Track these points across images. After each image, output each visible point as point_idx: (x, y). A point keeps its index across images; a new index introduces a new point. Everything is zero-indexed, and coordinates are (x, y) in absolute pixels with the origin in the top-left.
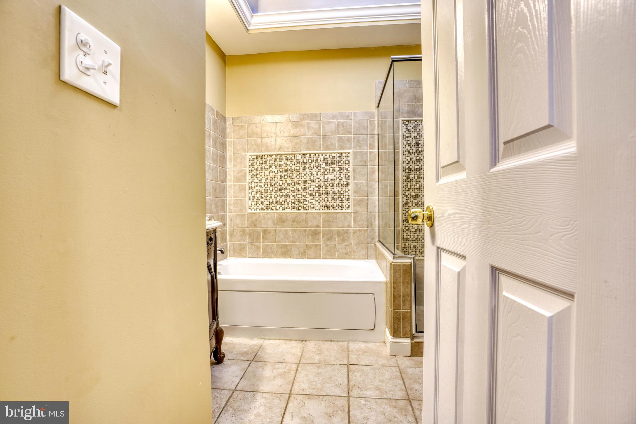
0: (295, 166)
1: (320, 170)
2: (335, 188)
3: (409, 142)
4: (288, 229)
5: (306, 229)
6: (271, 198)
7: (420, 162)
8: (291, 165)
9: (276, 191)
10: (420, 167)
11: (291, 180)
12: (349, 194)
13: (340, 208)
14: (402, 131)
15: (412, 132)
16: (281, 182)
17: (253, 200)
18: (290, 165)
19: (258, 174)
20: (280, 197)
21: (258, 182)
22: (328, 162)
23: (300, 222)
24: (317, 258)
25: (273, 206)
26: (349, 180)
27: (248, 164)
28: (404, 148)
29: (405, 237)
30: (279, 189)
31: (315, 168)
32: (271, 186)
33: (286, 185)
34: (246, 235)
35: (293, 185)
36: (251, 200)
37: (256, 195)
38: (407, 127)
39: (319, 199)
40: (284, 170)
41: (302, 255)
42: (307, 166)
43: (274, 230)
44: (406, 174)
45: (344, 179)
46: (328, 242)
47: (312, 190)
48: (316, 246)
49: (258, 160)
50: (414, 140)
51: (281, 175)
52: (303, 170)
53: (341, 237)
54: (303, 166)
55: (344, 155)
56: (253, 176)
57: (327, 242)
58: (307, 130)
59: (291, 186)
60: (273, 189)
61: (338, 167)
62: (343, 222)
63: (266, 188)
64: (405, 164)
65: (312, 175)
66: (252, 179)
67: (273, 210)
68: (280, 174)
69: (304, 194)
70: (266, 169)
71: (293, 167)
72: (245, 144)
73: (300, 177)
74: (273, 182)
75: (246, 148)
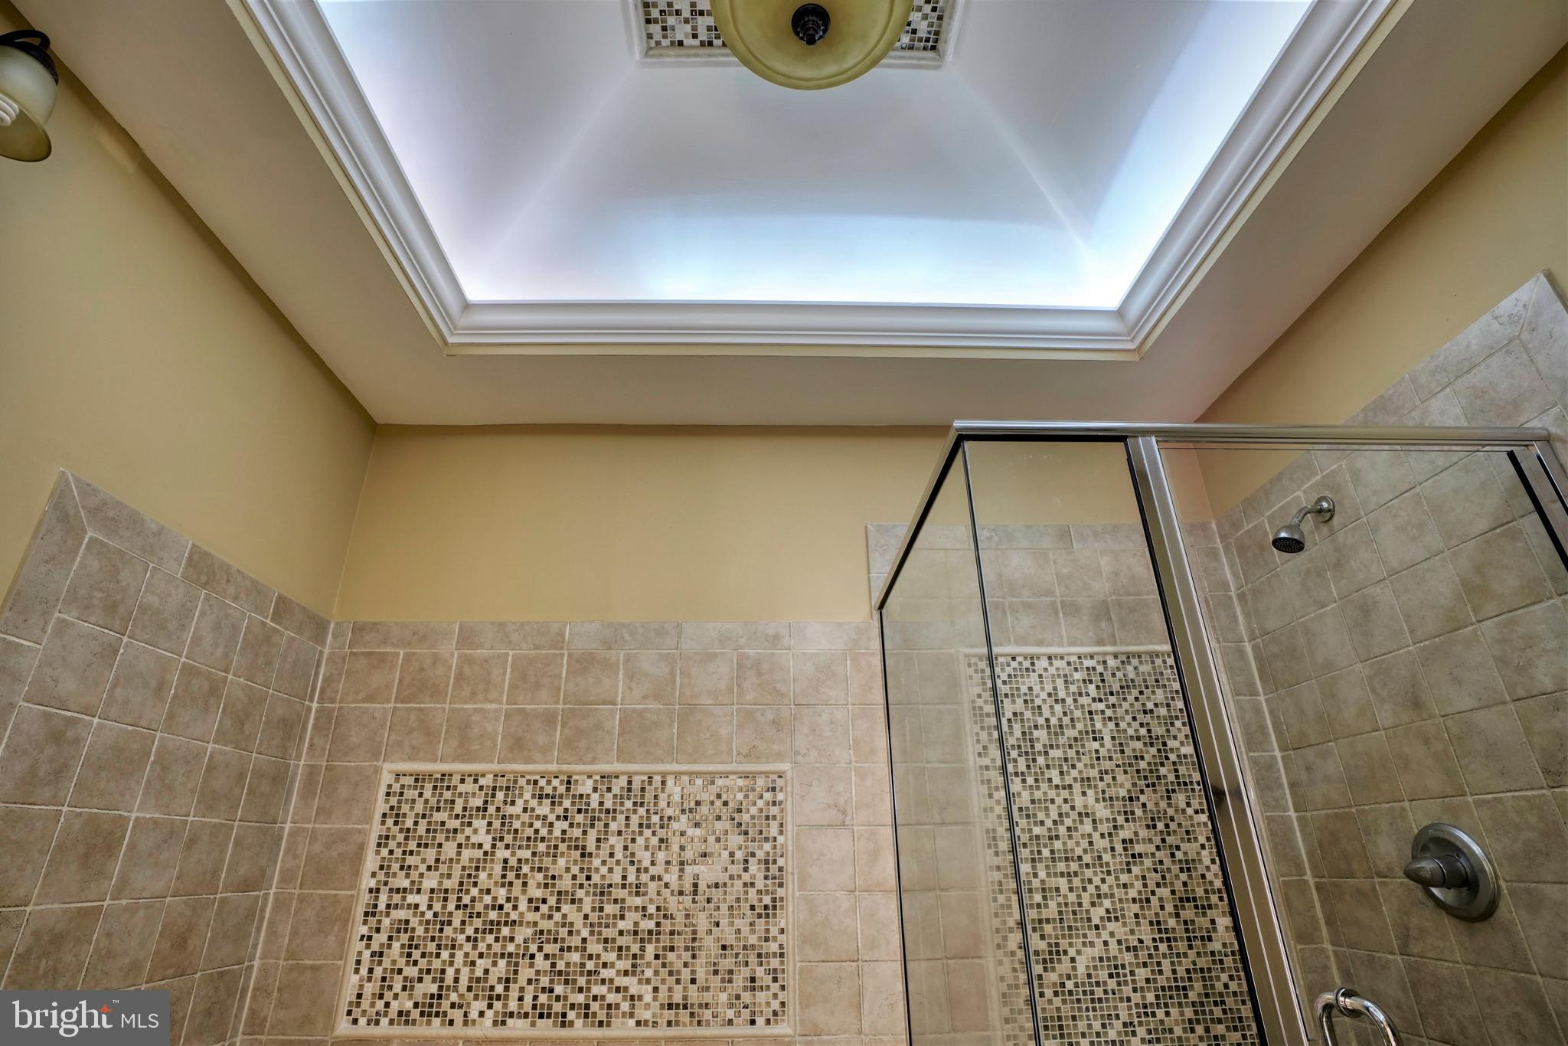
0: (565, 825)
1: (664, 844)
2: (724, 922)
6: (451, 964)
8: (552, 818)
9: (476, 931)
11: (546, 886)
12: (781, 946)
13: (746, 1014)
14: (969, 689)
16: (502, 892)
17: (371, 970)
18: (545, 817)
19: (411, 853)
20: (490, 960)
21: (405, 890)
22: (698, 809)
25: (453, 1006)
26: (781, 885)
27: (380, 807)
28: (980, 755)
30: (492, 922)
31: (648, 833)
32: (458, 907)
33: (523, 906)
36: (364, 971)
37: (389, 946)
38: (983, 678)
39: (656, 973)
40: (522, 839)
42: (614, 826)
44: (1000, 861)
45: (760, 884)
47: (628, 931)
49: (421, 795)
51: (506, 861)
52: (598, 840)
54: (599, 825)
56: (390, 860)
58: (624, 682)
59: (544, 908)
60: (463, 923)
61: (738, 831)
63: (435, 915)
65: (632, 863)
66: (381, 876)
67: (451, 1023)
68: (501, 853)
69: (594, 948)
70: (448, 831)
71: (560, 826)
72: (383, 726)
73: (582, 870)
74: (468, 892)
75: (381, 742)
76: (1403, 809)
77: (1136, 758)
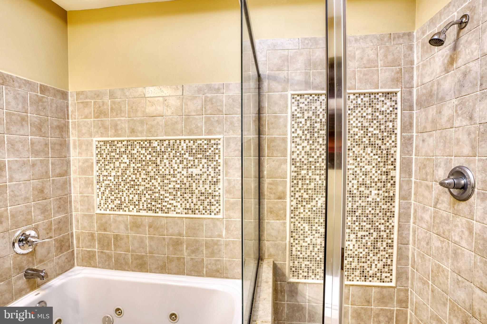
0: (150, 156)
1: (181, 162)
2: (201, 186)
3: (301, 125)
4: (143, 237)
5: (166, 237)
6: (123, 196)
7: (315, 152)
8: (146, 154)
9: (128, 187)
10: (315, 159)
11: (146, 174)
12: (219, 193)
13: (208, 212)
14: (291, 109)
15: (306, 110)
16: (134, 177)
17: (102, 197)
18: (144, 154)
19: (107, 165)
20: (133, 195)
21: (107, 176)
22: (192, 151)
23: (158, 228)
24: (180, 274)
25: (125, 207)
26: (219, 175)
27: (95, 152)
28: (293, 132)
29: (294, 253)
30: (132, 185)
31: (176, 158)
32: (122, 180)
33: (140, 180)
34: (95, 240)
35: (148, 181)
36: (100, 197)
37: (105, 191)
38: (298, 103)
39: (181, 200)
40: (138, 161)
41: (162, 269)
42: (165, 157)
43: (128, 237)
44: (296, 169)
45: (212, 174)
46: (194, 255)
47: (172, 188)
48: (178, 259)
49: (106, 148)
50: (308, 122)
51: (134, 167)
52: (161, 161)
53: (210, 250)
54: (161, 156)
55: (212, 142)
56: (101, 167)
57: (192, 255)
58: (165, 108)
59: (147, 181)
60: (124, 185)
61: (205, 158)
62: (212, 230)
63: (116, 183)
64: (295, 154)
65: (172, 168)
66: (99, 171)
67: (125, 211)
68: (132, 165)
69: (162, 192)
70: (116, 158)
71: (149, 157)
72: (91, 126)
73: (156, 170)
74: (124, 176)
75: (92, 132)
76: (451, 159)
77: (354, 134)
